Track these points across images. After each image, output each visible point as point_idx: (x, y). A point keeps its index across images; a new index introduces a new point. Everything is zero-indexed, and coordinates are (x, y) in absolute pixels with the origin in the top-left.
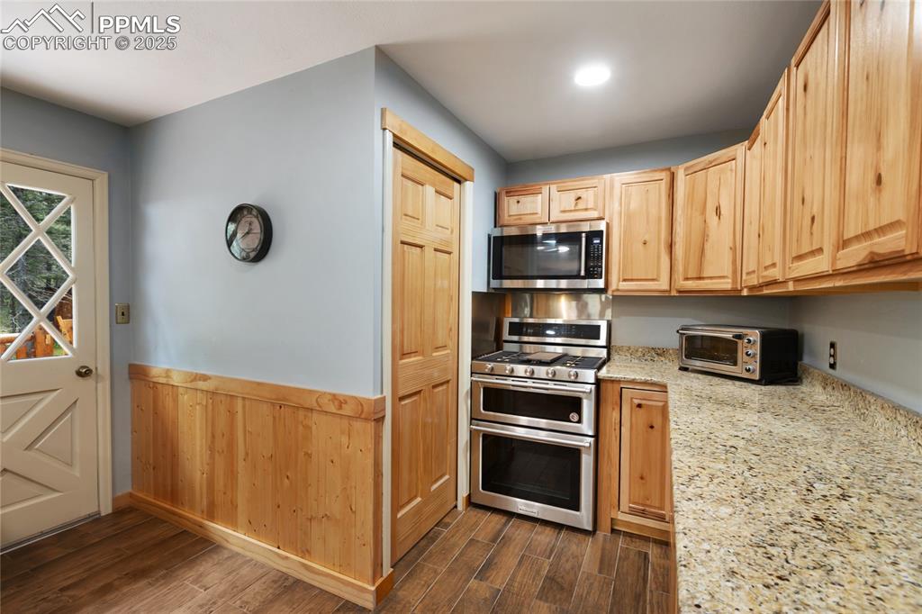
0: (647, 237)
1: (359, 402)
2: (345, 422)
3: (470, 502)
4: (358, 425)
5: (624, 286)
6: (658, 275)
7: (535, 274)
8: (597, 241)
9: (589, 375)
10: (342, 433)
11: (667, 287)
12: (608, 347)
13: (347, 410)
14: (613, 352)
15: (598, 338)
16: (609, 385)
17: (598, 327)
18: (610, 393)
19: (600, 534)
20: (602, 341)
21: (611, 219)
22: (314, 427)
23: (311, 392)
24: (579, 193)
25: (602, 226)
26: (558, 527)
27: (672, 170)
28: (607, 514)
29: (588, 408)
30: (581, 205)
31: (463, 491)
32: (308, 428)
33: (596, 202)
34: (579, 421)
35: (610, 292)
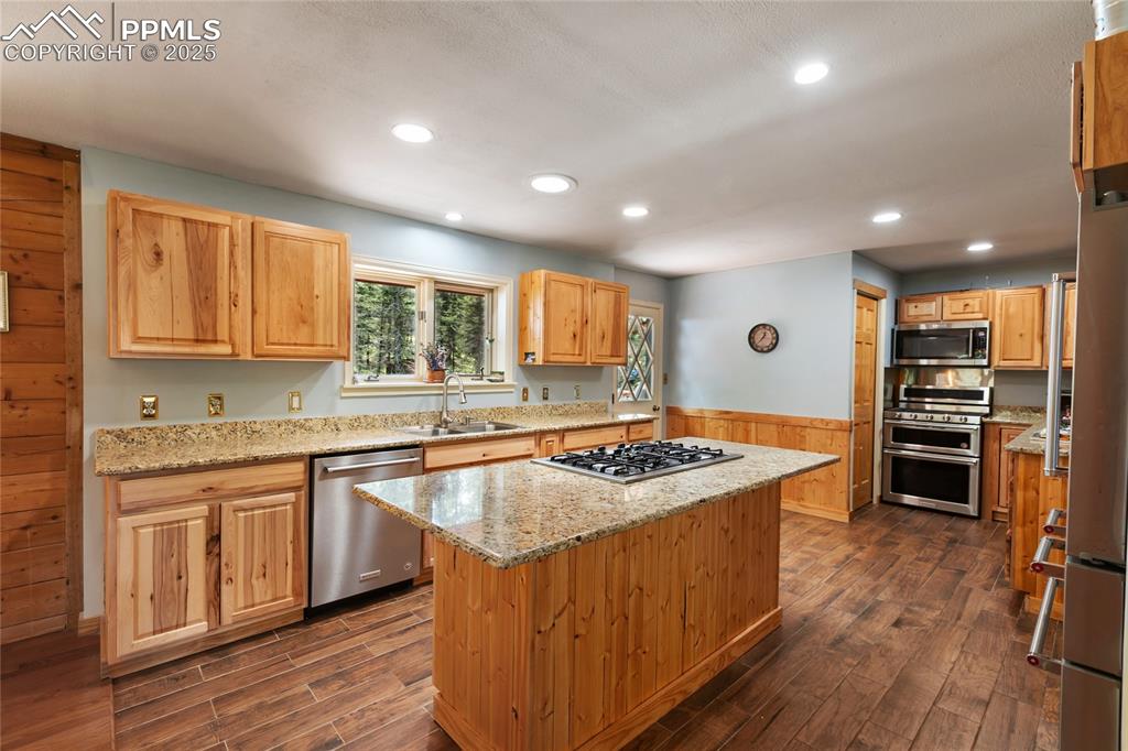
0: (1022, 331)
1: (840, 422)
2: (830, 432)
3: (881, 499)
4: (839, 433)
5: (1003, 363)
6: (1032, 355)
7: (919, 355)
8: (981, 334)
9: (977, 420)
10: (827, 437)
11: (1039, 365)
12: (991, 405)
13: (831, 426)
14: (995, 410)
15: (982, 399)
16: (991, 427)
17: (982, 392)
18: (992, 432)
19: (983, 521)
20: (986, 401)
21: (993, 318)
22: (808, 438)
23: (806, 418)
24: (967, 301)
25: (986, 324)
26: (951, 514)
27: (1045, 286)
28: (990, 508)
29: (975, 440)
30: (969, 309)
31: (877, 492)
32: (804, 437)
33: (981, 307)
34: (968, 448)
35: (992, 367)
